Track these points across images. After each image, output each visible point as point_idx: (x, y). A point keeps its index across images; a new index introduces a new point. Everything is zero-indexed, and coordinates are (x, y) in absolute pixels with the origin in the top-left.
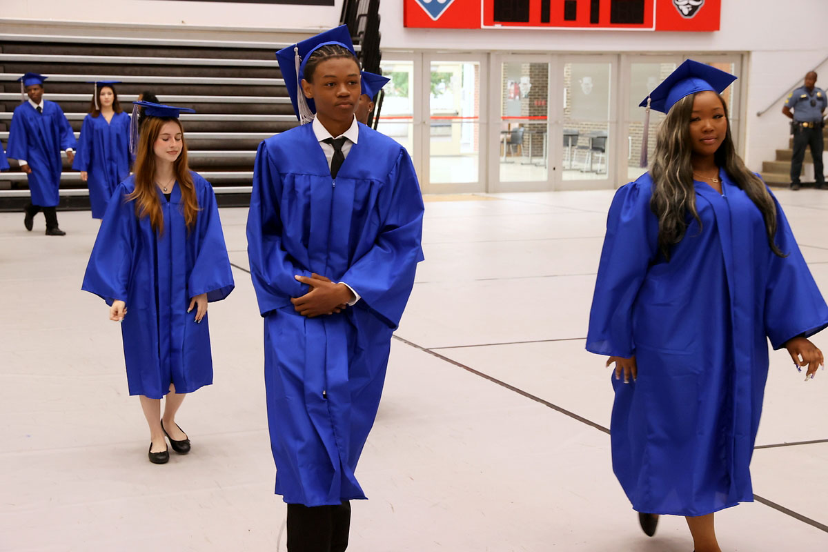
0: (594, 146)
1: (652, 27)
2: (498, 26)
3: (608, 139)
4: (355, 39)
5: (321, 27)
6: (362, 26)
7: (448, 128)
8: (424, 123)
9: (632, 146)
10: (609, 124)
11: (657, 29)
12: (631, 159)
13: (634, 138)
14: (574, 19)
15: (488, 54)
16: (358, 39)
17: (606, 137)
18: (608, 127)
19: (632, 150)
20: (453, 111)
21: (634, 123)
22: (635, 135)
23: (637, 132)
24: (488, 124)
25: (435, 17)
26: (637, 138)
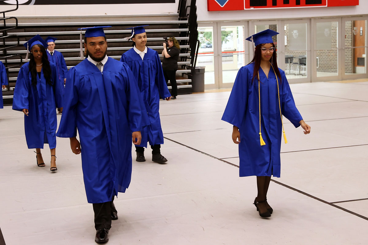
0: (301, 62)
1: (326, 5)
2: (252, 8)
3: (307, 59)
4: (185, 17)
5: (169, 13)
6: (188, 12)
7: (232, 57)
8: (219, 55)
9: (319, 62)
10: (307, 52)
11: (328, 6)
12: (319, 68)
13: (320, 58)
14: (288, 3)
15: (248, 22)
16: (186, 17)
17: (306, 58)
18: (306, 53)
19: (319, 63)
20: (233, 49)
21: (320, 51)
22: (320, 56)
23: (321, 55)
24: (249, 54)
25: (222, 6)
26: (321, 58)
